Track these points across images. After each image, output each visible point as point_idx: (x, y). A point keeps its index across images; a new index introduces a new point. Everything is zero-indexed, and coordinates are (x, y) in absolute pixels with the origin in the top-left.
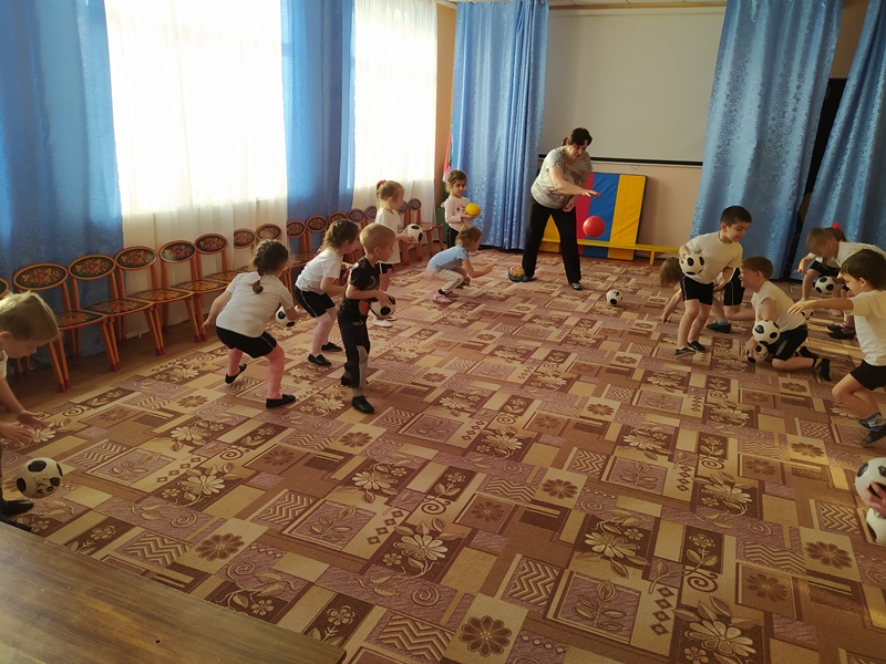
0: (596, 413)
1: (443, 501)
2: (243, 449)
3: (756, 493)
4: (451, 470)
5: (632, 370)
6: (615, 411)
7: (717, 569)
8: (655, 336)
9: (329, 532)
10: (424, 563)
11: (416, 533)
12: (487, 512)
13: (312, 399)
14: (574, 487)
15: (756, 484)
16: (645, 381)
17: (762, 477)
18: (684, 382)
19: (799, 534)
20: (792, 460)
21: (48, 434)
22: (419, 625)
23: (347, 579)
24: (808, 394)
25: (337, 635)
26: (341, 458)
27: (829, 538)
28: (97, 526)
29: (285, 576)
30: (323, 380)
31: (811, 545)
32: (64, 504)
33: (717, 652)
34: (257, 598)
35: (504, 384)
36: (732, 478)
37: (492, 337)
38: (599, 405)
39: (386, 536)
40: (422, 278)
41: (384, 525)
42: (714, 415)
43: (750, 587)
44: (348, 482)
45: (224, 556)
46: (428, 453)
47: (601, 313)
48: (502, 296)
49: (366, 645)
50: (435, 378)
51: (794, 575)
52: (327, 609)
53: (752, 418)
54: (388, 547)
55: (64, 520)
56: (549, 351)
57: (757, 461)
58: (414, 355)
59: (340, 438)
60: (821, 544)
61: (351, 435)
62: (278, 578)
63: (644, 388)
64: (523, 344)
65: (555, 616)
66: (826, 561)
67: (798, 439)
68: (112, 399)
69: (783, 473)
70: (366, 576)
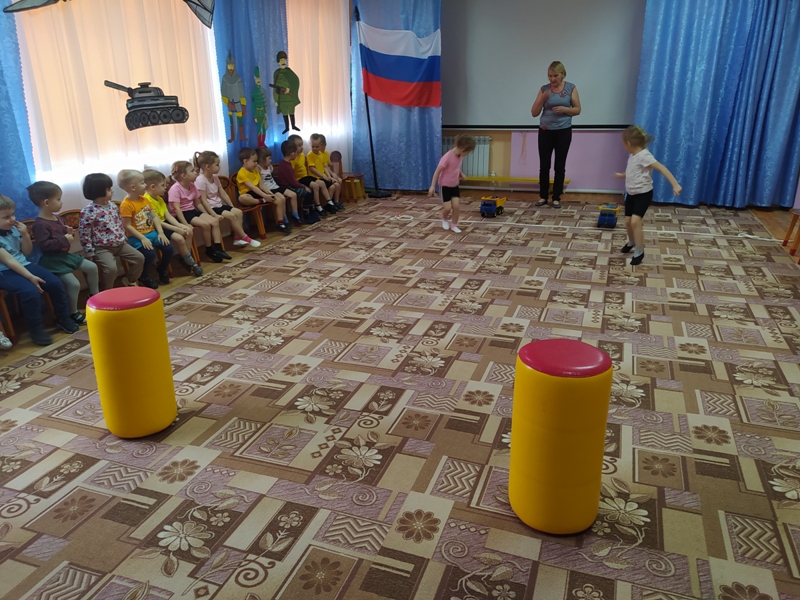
0: (509, 331)
1: (376, 416)
2: (194, 386)
3: (648, 389)
4: (383, 389)
5: (539, 291)
6: (526, 328)
7: (616, 454)
8: (559, 261)
9: (276, 451)
10: (361, 469)
11: (353, 445)
12: (416, 422)
13: (254, 337)
14: (492, 396)
15: (648, 381)
16: (550, 300)
17: (654, 375)
18: (584, 298)
19: (686, 420)
20: (679, 358)
21: (13, 385)
22: (360, 522)
23: (294, 489)
24: (693, 300)
25: (287, 537)
26: (284, 386)
27: (712, 421)
28: (66, 462)
29: (238, 492)
30: (264, 320)
31: (697, 428)
32: (33, 446)
33: (618, 523)
34: (214, 512)
35: (427, 311)
36: (627, 377)
37: (414, 272)
38: (511, 324)
39: (328, 450)
40: (348, 223)
41: (325, 441)
42: (611, 325)
43: (645, 468)
44: (291, 406)
45: (182, 479)
46: (362, 377)
47: (511, 244)
48: (421, 235)
49: (314, 543)
50: (364, 311)
51: (684, 455)
52: (277, 516)
53: (644, 325)
54: (329, 460)
55: (34, 460)
56: (465, 280)
57: (649, 362)
58: (345, 292)
59: (282, 369)
60: (705, 427)
61: (292, 366)
62: (232, 493)
63: (550, 306)
64: (442, 276)
65: (478, 504)
66: (709, 441)
67: (685, 340)
68: (71, 351)
69: (672, 370)
70: (311, 486)
